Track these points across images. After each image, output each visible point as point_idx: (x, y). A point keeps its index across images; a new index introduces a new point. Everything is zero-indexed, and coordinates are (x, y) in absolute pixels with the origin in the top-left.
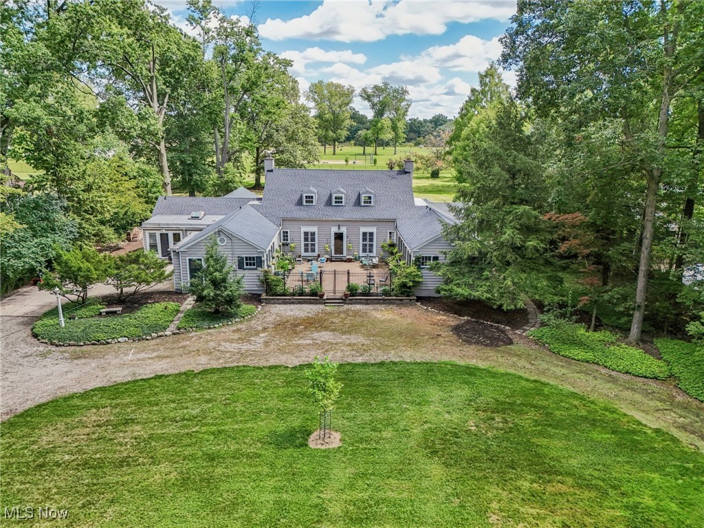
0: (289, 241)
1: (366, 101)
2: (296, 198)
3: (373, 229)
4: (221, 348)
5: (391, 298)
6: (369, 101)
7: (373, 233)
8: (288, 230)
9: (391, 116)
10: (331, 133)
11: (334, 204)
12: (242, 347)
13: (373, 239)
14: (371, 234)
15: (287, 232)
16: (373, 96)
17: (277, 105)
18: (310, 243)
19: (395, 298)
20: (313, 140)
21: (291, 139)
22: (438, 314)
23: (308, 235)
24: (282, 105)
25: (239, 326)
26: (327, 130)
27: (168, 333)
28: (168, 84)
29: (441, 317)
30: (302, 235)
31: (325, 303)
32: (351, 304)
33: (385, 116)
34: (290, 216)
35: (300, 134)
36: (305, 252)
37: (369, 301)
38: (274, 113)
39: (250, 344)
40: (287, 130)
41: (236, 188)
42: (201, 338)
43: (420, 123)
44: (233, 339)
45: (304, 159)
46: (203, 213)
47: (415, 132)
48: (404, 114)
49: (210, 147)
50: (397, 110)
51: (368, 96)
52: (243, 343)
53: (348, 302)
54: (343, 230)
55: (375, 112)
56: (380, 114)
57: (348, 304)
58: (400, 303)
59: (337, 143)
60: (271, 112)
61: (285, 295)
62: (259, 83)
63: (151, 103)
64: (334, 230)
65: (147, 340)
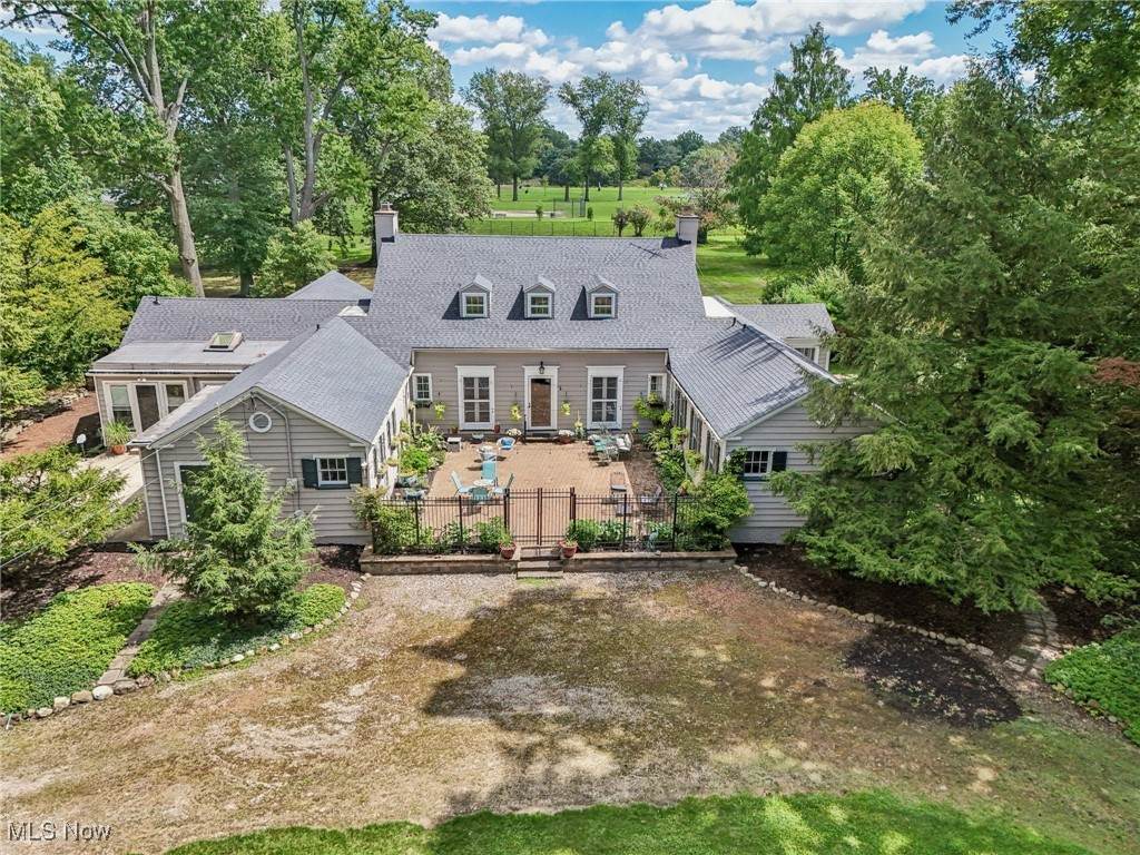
0: (431, 399)
1: (570, 108)
2: (446, 302)
3: (617, 371)
4: (240, 747)
5: (675, 554)
6: (575, 105)
7: (615, 379)
8: (429, 375)
9: (614, 133)
10: (509, 162)
11: (529, 314)
12: (297, 742)
13: (615, 391)
14: (612, 381)
15: (426, 379)
16: (583, 96)
17: (408, 104)
18: (477, 401)
19: (684, 554)
20: (479, 174)
21: (436, 171)
22: (798, 606)
23: (473, 385)
24: (417, 104)
25: (299, 656)
26: (502, 157)
27: (102, 691)
28: (184, 58)
29: (808, 614)
30: (461, 386)
31: (516, 570)
32: (580, 571)
33: (603, 132)
34: (431, 342)
35: (454, 161)
36: (467, 421)
37: (623, 564)
38: (402, 120)
39: (321, 729)
40: (430, 155)
41: (322, 273)
42: (190, 705)
43: (657, 145)
44: (275, 710)
45: (463, 209)
46: (238, 335)
47: (648, 161)
48: (635, 130)
49: (280, 187)
50: (624, 122)
51: (572, 96)
52: (303, 723)
53: (572, 566)
54: (551, 373)
55: (586, 126)
56: (593, 128)
57: (572, 571)
58: (699, 570)
59: (519, 180)
60: (396, 118)
61: (418, 553)
62: (370, 59)
63: (150, 97)
64: (532, 372)
65: (39, 718)
